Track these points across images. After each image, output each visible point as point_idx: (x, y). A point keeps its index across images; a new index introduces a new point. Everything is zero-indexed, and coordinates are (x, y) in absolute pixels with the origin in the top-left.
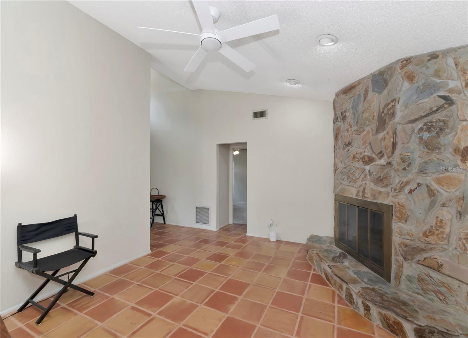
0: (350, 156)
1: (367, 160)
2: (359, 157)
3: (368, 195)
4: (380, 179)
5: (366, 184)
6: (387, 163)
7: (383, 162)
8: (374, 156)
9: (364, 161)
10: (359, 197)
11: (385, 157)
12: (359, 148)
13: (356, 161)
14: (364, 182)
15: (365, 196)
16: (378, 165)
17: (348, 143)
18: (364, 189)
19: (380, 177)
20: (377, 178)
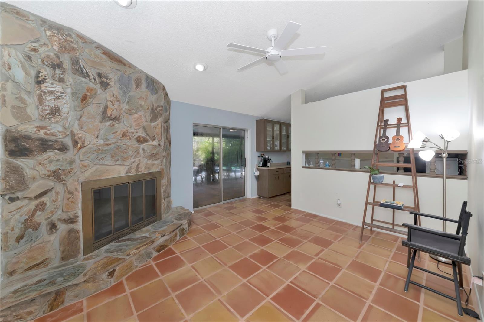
0: (117, 132)
1: (142, 140)
2: (132, 136)
3: (142, 169)
4: (153, 155)
5: (140, 160)
6: (158, 145)
7: (155, 143)
8: (148, 138)
9: (139, 141)
10: (131, 173)
11: (156, 140)
12: (131, 128)
13: (128, 139)
14: (137, 159)
15: (138, 171)
16: (151, 145)
17: (115, 118)
18: (139, 164)
19: (153, 153)
20: (150, 154)
